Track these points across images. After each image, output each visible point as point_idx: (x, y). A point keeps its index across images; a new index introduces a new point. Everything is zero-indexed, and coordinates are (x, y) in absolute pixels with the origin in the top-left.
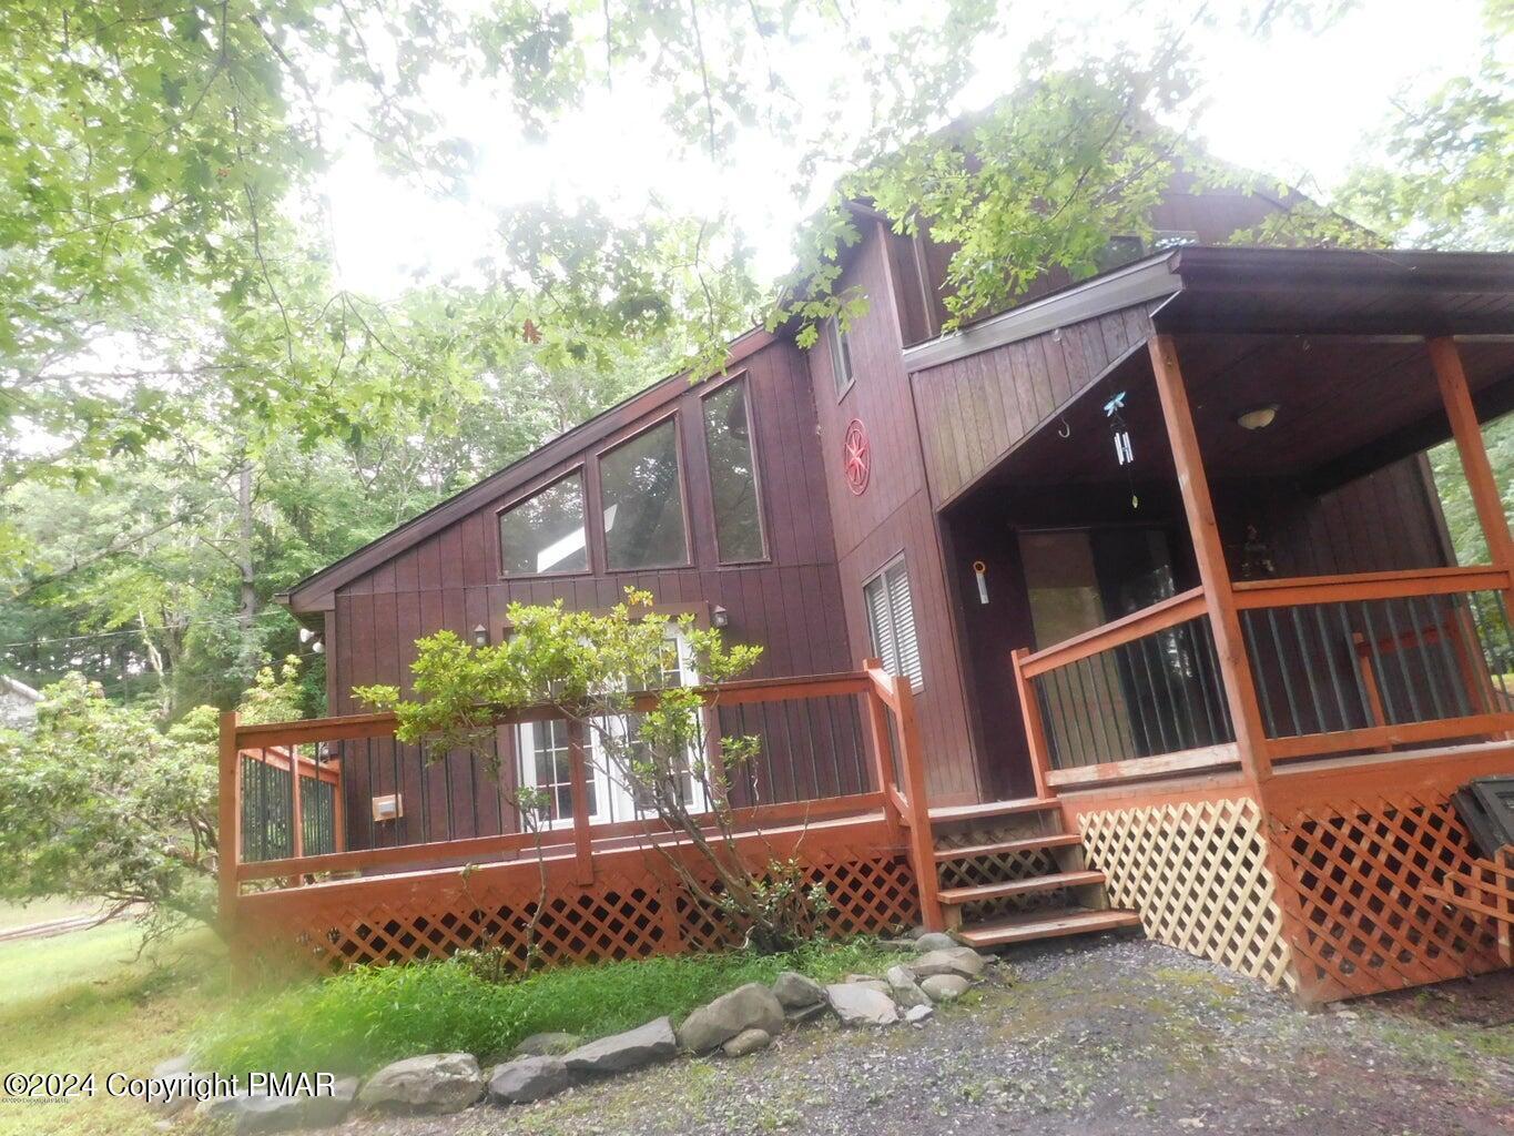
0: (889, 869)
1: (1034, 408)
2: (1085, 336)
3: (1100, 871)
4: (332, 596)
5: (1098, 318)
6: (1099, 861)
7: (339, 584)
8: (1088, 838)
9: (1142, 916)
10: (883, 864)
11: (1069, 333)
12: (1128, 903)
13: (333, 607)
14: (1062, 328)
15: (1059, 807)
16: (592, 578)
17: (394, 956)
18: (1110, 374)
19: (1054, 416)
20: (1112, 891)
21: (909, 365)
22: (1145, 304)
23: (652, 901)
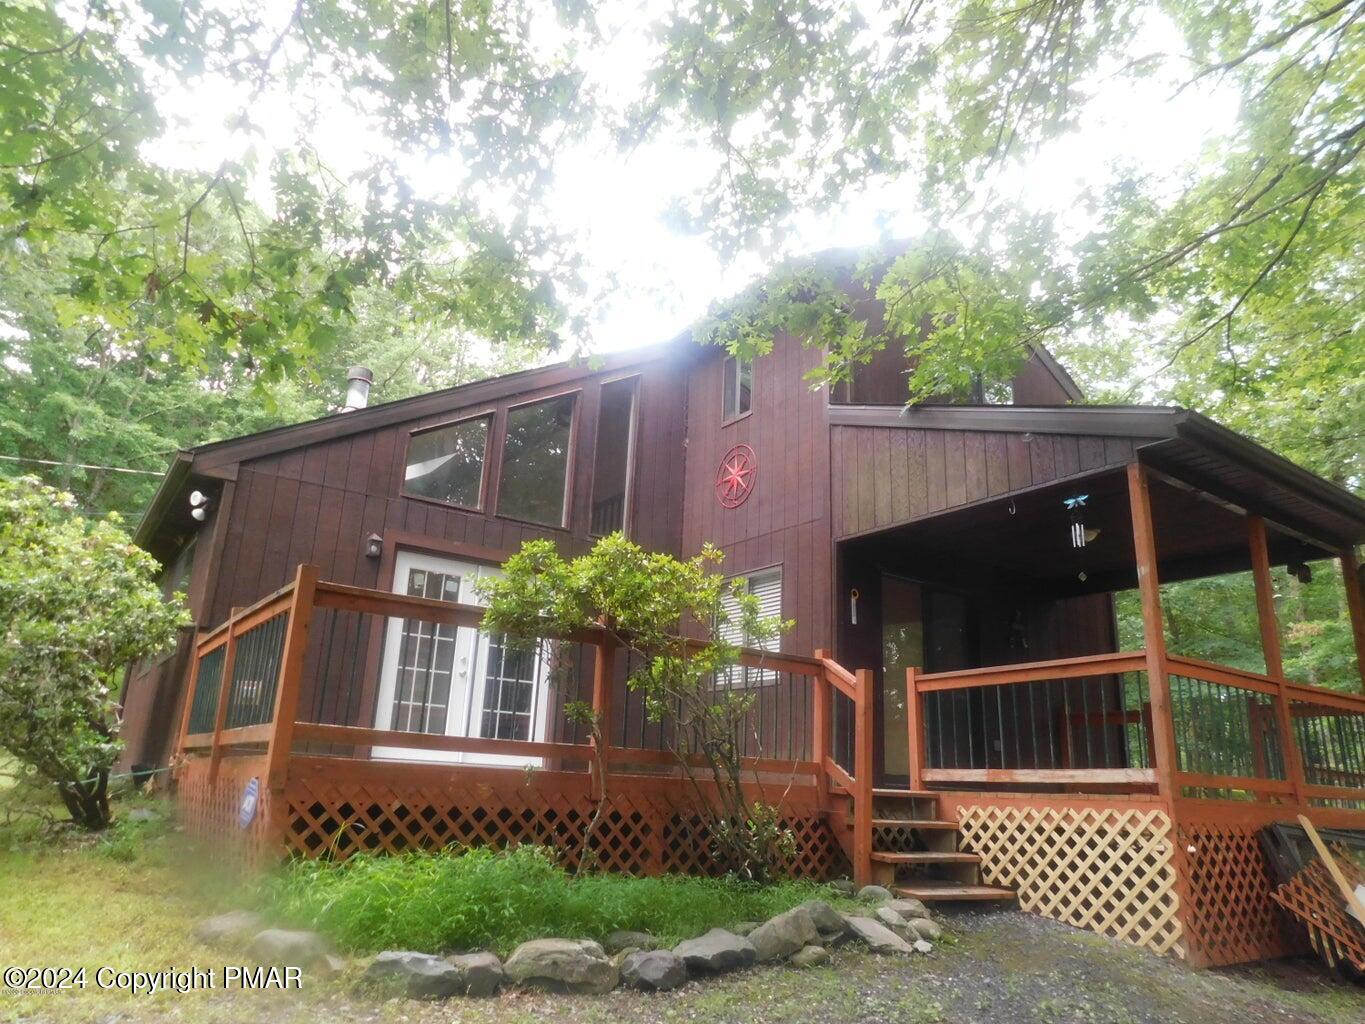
0: (815, 827)
1: (984, 485)
2: (1059, 447)
3: (976, 854)
4: (236, 467)
5: (1077, 436)
6: (977, 847)
7: (244, 458)
8: (968, 827)
9: (1020, 892)
10: (811, 822)
11: (1041, 439)
12: (1005, 881)
13: (234, 478)
14: (1033, 433)
15: (938, 800)
16: (483, 517)
17: (427, 844)
18: (1078, 480)
19: (1006, 495)
20: (988, 871)
21: (832, 417)
22: (1132, 439)
23: (646, 825)
